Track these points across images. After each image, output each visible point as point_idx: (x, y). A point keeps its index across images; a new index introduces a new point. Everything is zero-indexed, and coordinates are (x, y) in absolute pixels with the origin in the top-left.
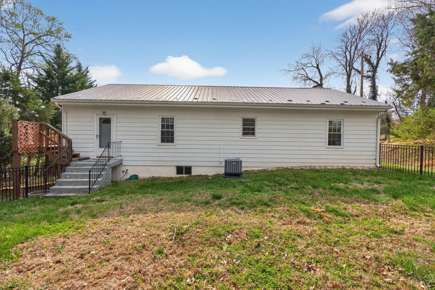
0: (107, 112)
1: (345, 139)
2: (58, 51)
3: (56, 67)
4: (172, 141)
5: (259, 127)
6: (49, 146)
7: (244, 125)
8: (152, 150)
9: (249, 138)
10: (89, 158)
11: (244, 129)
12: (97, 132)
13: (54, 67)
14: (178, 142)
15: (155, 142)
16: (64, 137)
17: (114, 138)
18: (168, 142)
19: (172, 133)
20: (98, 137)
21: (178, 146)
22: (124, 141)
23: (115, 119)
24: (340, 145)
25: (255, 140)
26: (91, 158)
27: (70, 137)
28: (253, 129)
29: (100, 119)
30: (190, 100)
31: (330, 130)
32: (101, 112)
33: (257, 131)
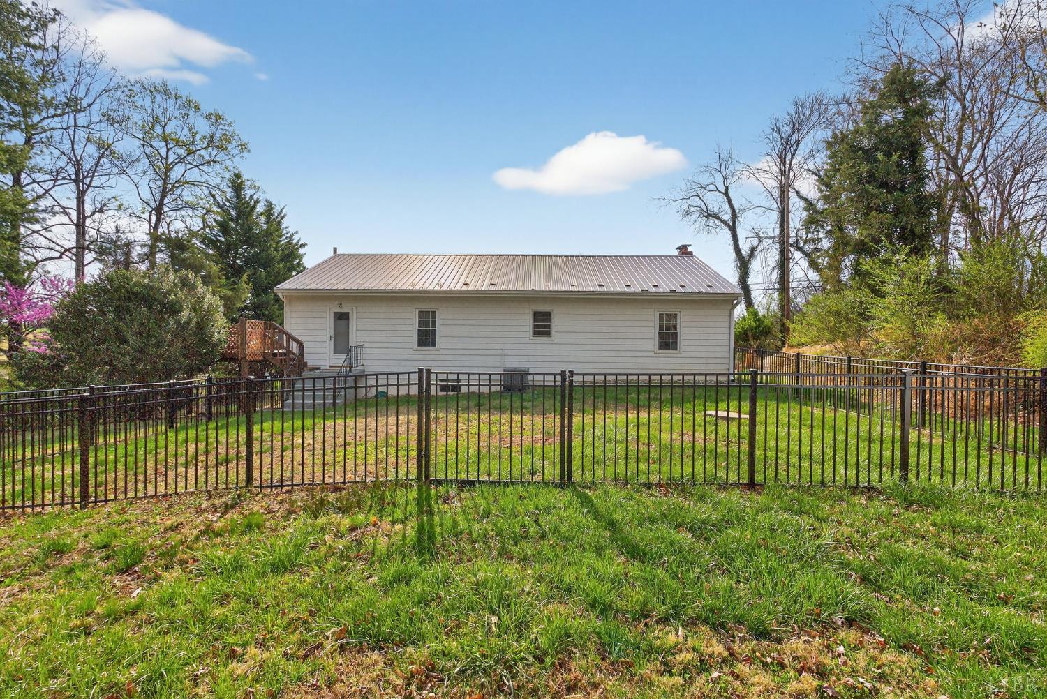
0: (345, 304)
1: (682, 340)
2: (237, 185)
3: (233, 212)
4: (434, 344)
5: (556, 324)
6: (276, 351)
7: (535, 320)
8: (405, 357)
9: (543, 339)
10: (320, 368)
11: (535, 327)
12: (330, 331)
13: (230, 214)
14: (442, 346)
15: (411, 345)
16: (295, 339)
17: (354, 340)
18: (427, 345)
19: (434, 333)
20: (333, 339)
21: (441, 352)
22: (366, 345)
23: (355, 314)
24: (676, 349)
25: (551, 342)
26: (323, 367)
27: (301, 339)
28: (549, 327)
29: (335, 313)
30: (458, 288)
31: (661, 327)
32: (336, 303)
33: (554, 330)
